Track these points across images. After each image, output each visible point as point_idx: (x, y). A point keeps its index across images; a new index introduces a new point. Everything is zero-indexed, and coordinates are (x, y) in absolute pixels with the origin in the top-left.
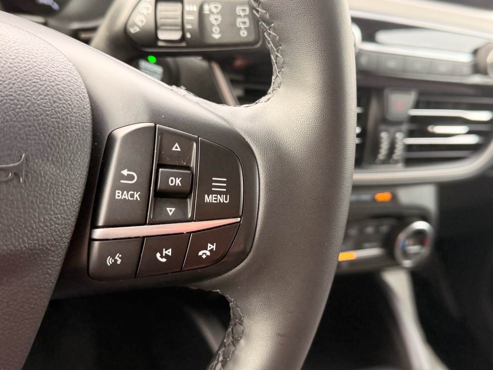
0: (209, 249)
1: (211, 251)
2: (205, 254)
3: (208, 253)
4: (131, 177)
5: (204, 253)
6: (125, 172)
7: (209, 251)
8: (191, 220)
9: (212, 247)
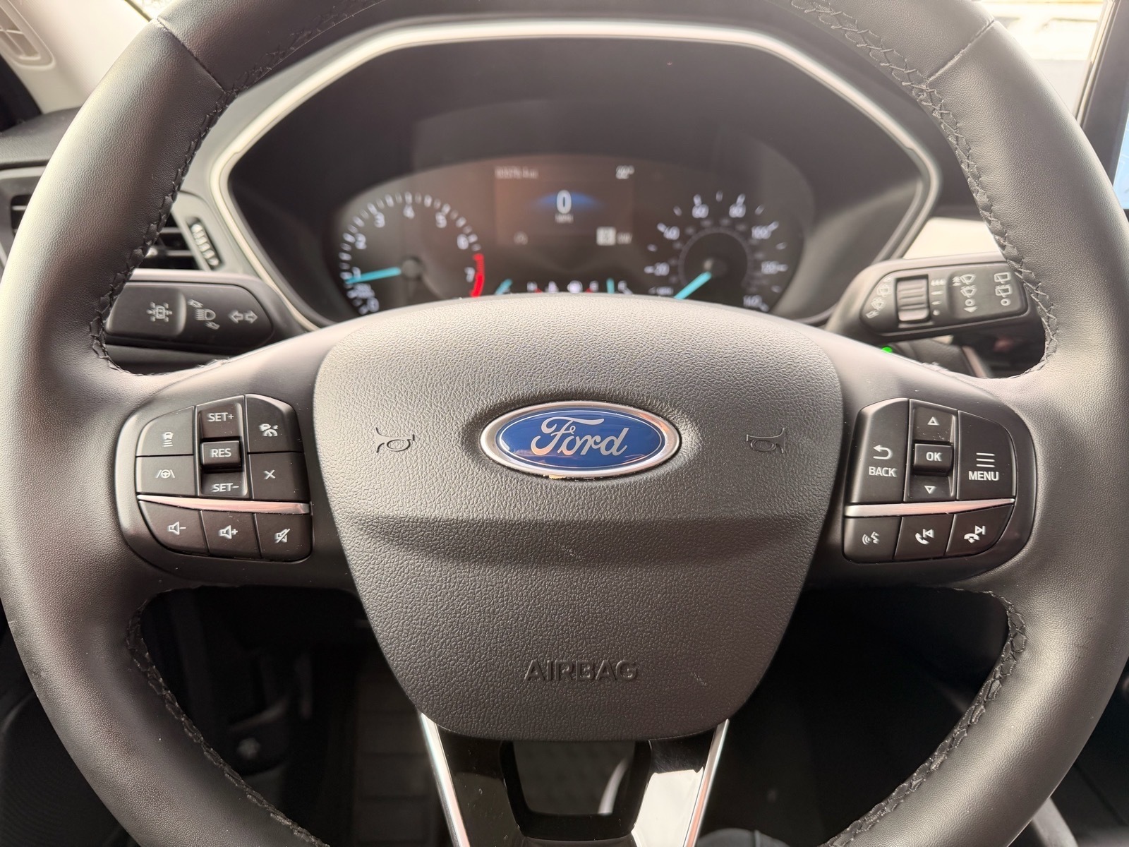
0: (977, 532)
1: (980, 535)
2: (973, 537)
3: (977, 538)
4: (885, 453)
5: (971, 537)
6: (879, 448)
7: (978, 535)
8: (954, 499)
9: (980, 530)
